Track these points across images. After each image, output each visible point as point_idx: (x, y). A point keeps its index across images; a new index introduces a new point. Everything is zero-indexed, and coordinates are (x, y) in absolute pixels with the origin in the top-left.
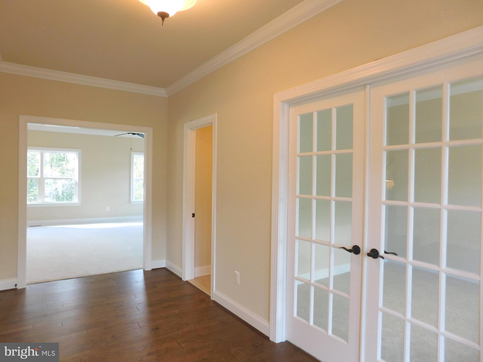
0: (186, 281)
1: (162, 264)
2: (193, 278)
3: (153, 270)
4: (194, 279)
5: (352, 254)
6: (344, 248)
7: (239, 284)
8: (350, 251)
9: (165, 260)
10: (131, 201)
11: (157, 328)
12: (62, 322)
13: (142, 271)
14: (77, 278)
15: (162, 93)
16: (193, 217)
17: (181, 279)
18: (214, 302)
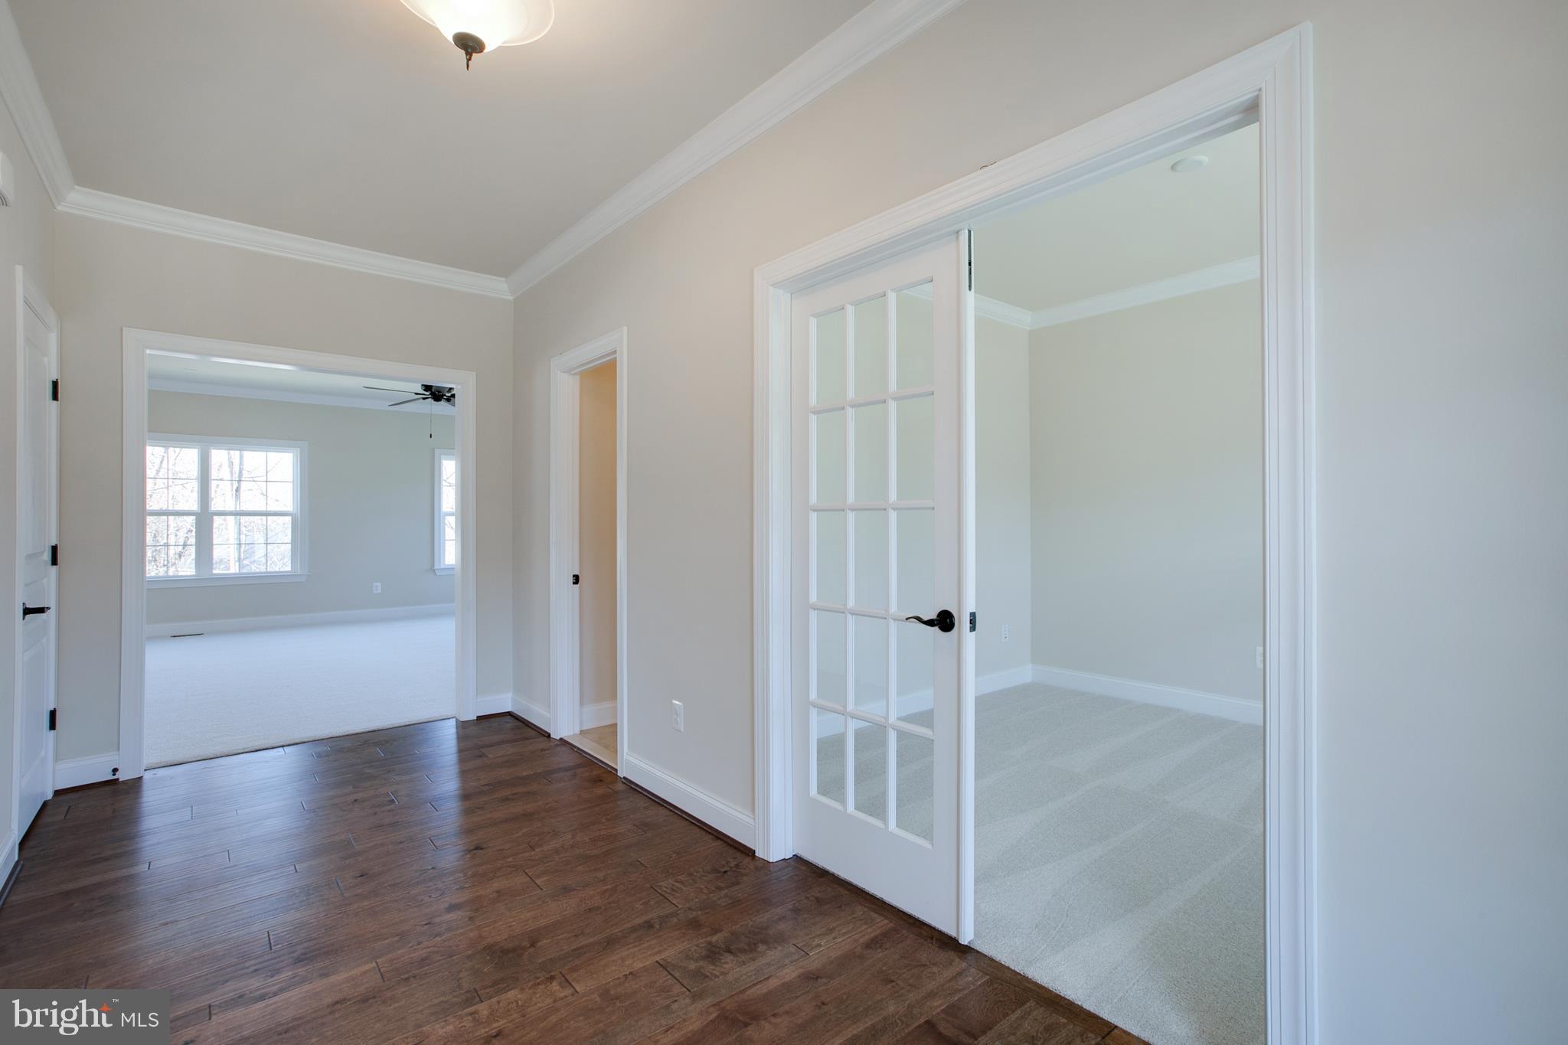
0: (561, 739)
1: (503, 702)
2: (578, 731)
3: (480, 718)
4: (580, 734)
5: (936, 629)
6: (919, 619)
7: (682, 730)
8: (930, 623)
9: (510, 695)
10: (436, 567)
11: (477, 848)
12: (228, 851)
13: (453, 722)
14: (283, 746)
15: (499, 288)
16: (574, 583)
17: (549, 735)
18: (627, 781)
